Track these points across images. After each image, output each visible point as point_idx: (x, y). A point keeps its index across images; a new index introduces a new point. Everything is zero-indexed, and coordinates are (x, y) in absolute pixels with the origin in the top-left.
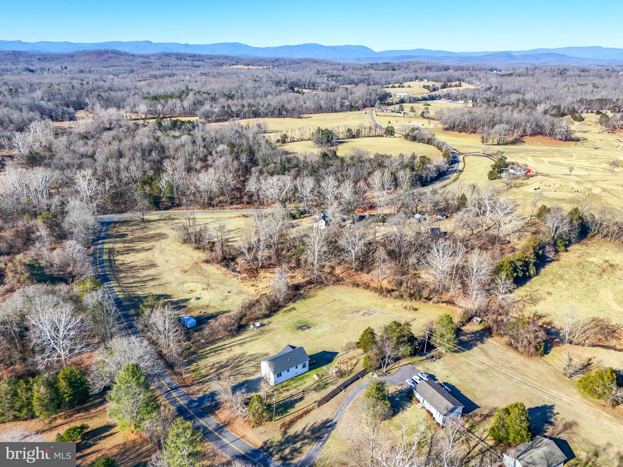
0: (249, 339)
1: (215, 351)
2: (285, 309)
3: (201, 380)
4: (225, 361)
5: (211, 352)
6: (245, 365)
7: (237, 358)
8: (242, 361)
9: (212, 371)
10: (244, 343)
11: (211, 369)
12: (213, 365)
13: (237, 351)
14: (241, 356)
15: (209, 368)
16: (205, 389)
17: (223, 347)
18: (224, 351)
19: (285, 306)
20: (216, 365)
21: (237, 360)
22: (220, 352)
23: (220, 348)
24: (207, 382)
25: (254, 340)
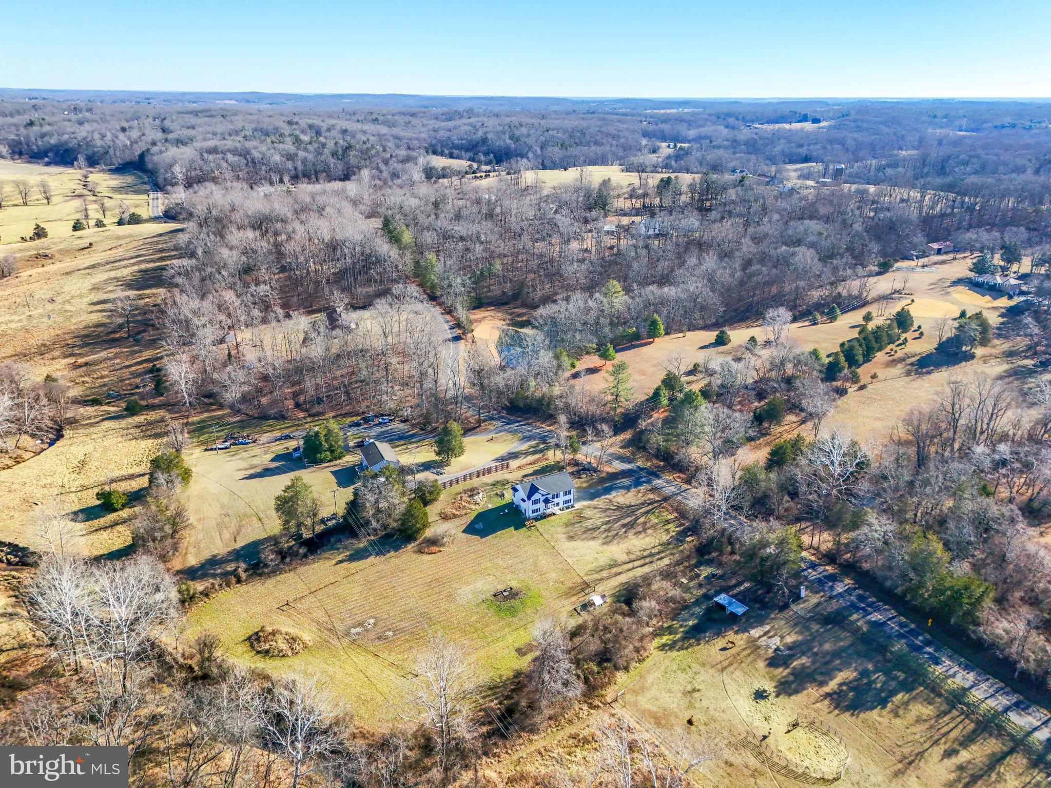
0: (605, 574)
1: (651, 555)
3: (651, 507)
4: (630, 534)
5: (659, 553)
6: (599, 522)
7: (614, 537)
8: (605, 531)
9: (642, 520)
10: (611, 566)
11: (645, 523)
12: (645, 530)
13: (617, 551)
14: (608, 539)
15: (648, 525)
16: (640, 495)
17: (642, 562)
18: (638, 554)
20: (640, 529)
21: (613, 533)
22: (645, 554)
23: (647, 560)
24: (642, 504)
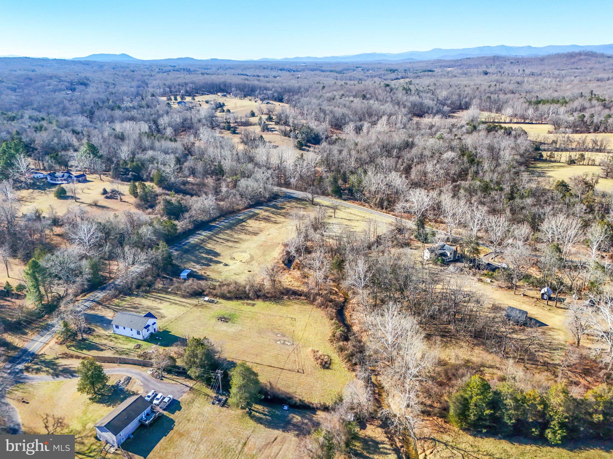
0: (184, 304)
2: (249, 302)
5: (154, 298)
14: (154, 309)
17: (165, 299)
19: (251, 299)
23: (162, 298)
25: (184, 306)
